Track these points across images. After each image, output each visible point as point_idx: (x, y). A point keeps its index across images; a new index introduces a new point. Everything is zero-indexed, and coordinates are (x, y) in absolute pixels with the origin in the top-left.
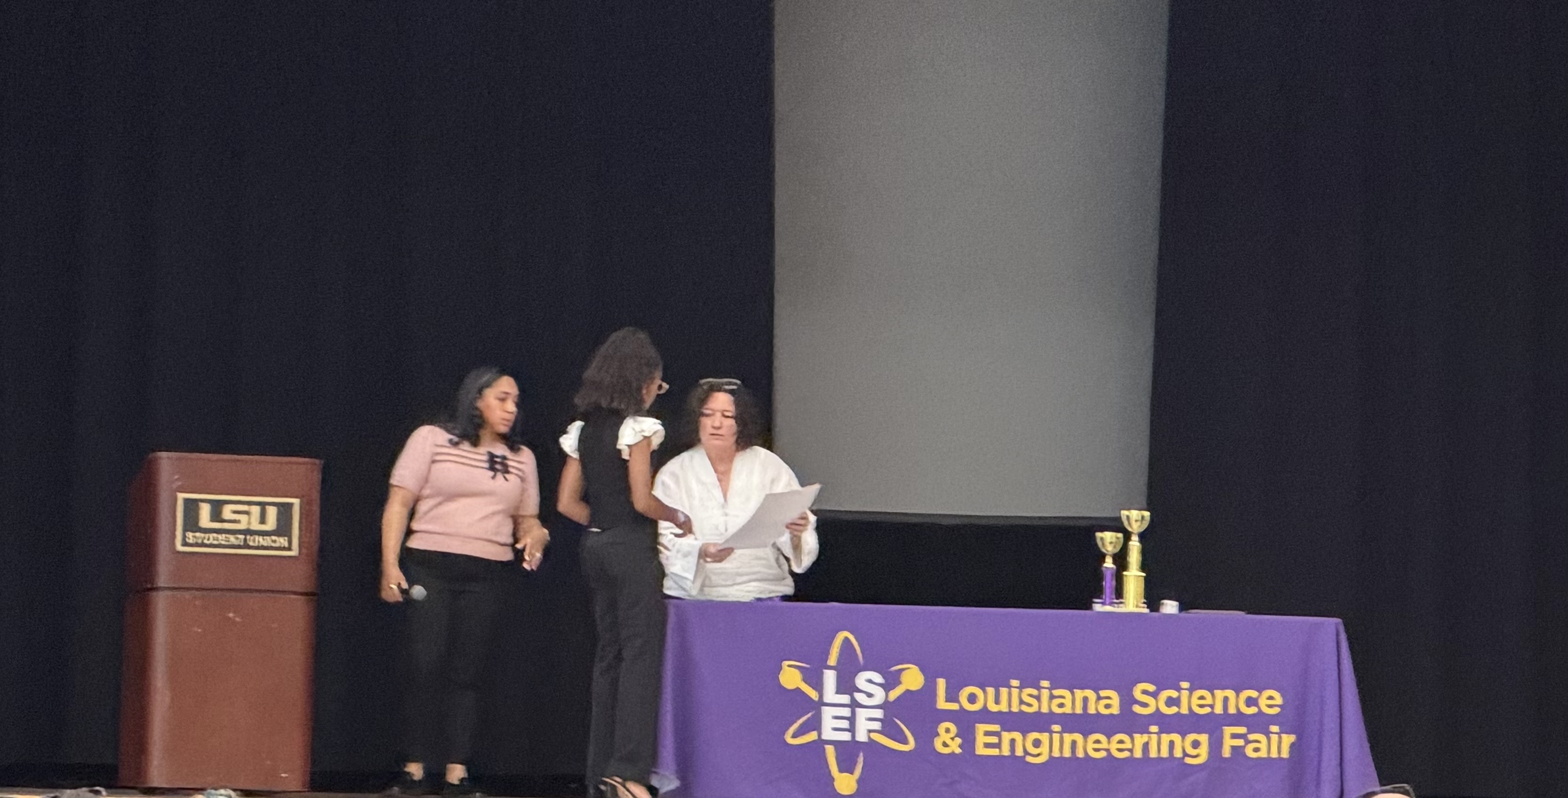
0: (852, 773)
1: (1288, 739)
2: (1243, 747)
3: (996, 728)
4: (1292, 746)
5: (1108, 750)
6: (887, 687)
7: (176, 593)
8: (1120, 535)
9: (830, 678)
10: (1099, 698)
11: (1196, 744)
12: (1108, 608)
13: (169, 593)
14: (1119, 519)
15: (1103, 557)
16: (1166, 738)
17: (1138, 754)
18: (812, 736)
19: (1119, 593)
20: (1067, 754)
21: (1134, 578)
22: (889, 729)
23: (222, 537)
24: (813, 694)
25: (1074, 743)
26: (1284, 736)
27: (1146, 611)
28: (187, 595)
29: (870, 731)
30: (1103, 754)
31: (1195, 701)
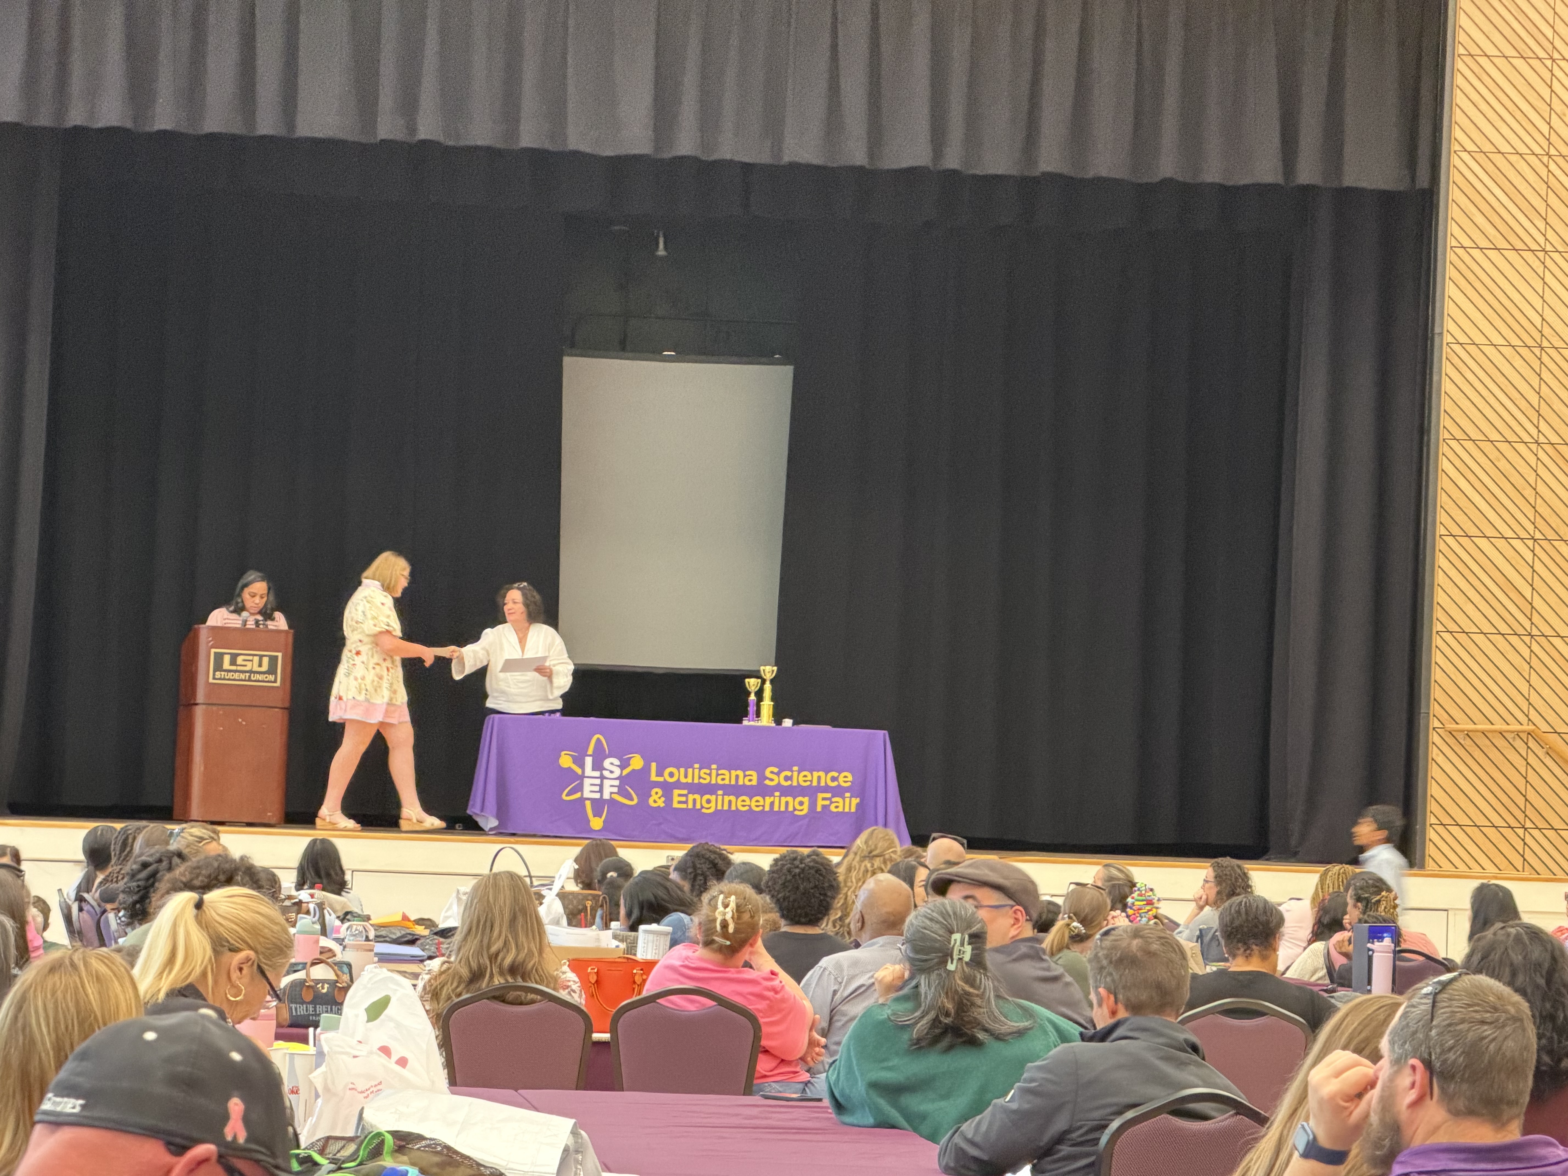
0: (601, 817)
1: (855, 801)
2: (829, 806)
3: (685, 792)
4: (858, 805)
5: (749, 806)
6: (622, 767)
7: (210, 707)
8: (760, 681)
9: (589, 761)
10: (745, 776)
11: (801, 803)
12: (752, 723)
13: (204, 706)
14: (759, 671)
15: (749, 693)
16: (784, 799)
17: (767, 808)
18: (578, 795)
19: (758, 714)
20: (726, 807)
21: (767, 705)
22: (622, 791)
23: (236, 676)
24: (579, 771)
25: (730, 802)
26: (853, 799)
27: (774, 725)
28: (215, 708)
29: (611, 793)
30: (746, 808)
31: (801, 779)
